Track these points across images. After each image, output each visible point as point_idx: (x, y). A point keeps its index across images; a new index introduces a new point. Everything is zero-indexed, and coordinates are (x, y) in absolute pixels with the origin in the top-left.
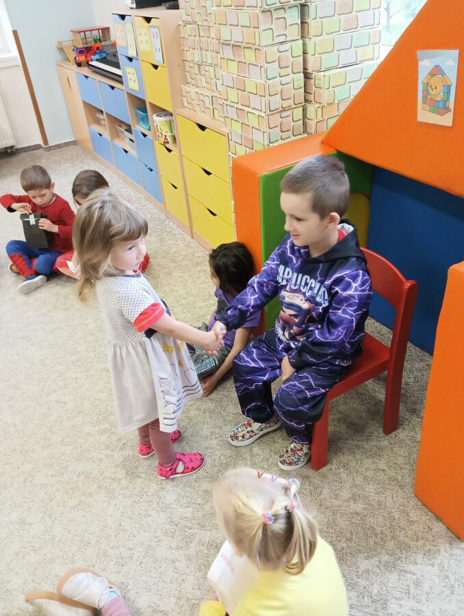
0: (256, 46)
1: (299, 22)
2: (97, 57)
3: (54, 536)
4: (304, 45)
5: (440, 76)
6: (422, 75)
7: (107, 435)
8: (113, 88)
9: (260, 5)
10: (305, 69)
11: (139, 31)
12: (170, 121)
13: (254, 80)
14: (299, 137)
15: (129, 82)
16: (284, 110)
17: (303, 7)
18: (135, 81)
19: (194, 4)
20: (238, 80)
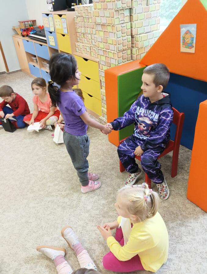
0: (113, 25)
1: (129, 15)
2: (32, 32)
4: (131, 24)
5: (189, 34)
6: (182, 34)
7: (58, 186)
8: (41, 45)
9: (114, 8)
10: (131, 34)
11: (55, 20)
13: (112, 38)
14: (129, 61)
15: (50, 42)
16: (124, 50)
17: (131, 9)
18: (53, 42)
19: (82, 9)
20: (104, 39)
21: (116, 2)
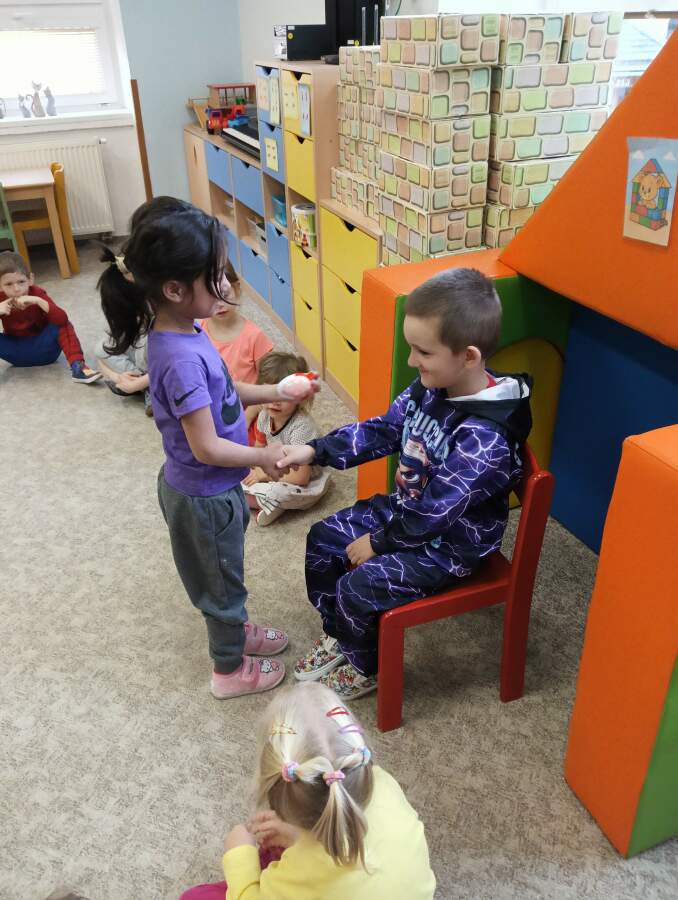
0: (424, 119)
1: (488, 91)
2: (236, 122)
3: (44, 752)
4: (493, 122)
5: (656, 175)
6: (633, 172)
7: (146, 627)
8: (247, 165)
9: (432, 62)
10: (491, 155)
11: (285, 90)
12: (313, 217)
13: (420, 164)
14: (473, 249)
15: (268, 159)
16: (455, 209)
17: (496, 72)
18: (274, 158)
19: (358, 58)
20: (399, 163)
21: (441, 41)
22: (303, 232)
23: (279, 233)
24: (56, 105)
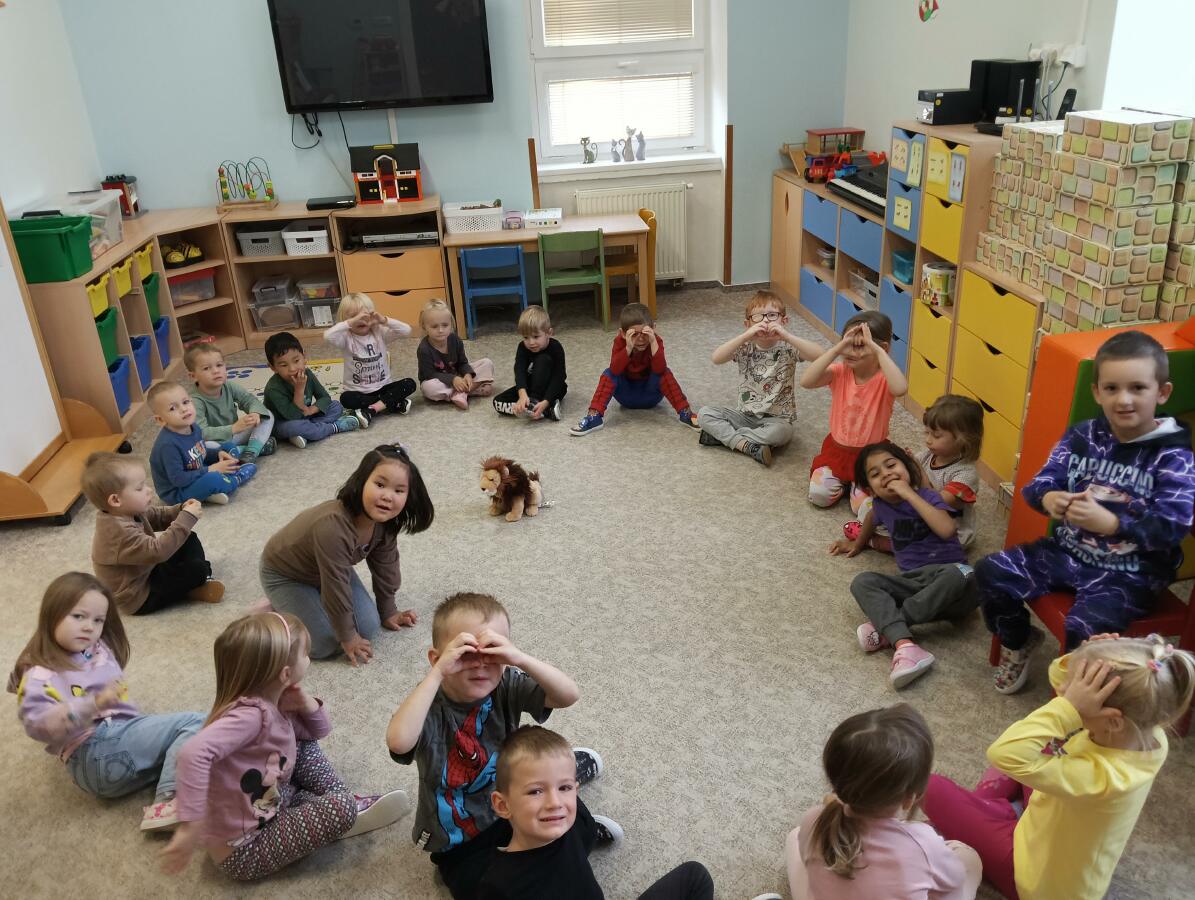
0: (1108, 205)
1: (1174, 183)
2: (842, 172)
4: (1176, 210)
8: (863, 220)
10: (1171, 238)
11: (931, 155)
12: (948, 276)
13: (1098, 243)
15: (895, 215)
16: (1131, 285)
17: (1183, 167)
18: (906, 217)
19: (1026, 137)
20: (1073, 240)
21: (1132, 144)
22: (935, 291)
23: (899, 290)
24: (647, 148)
